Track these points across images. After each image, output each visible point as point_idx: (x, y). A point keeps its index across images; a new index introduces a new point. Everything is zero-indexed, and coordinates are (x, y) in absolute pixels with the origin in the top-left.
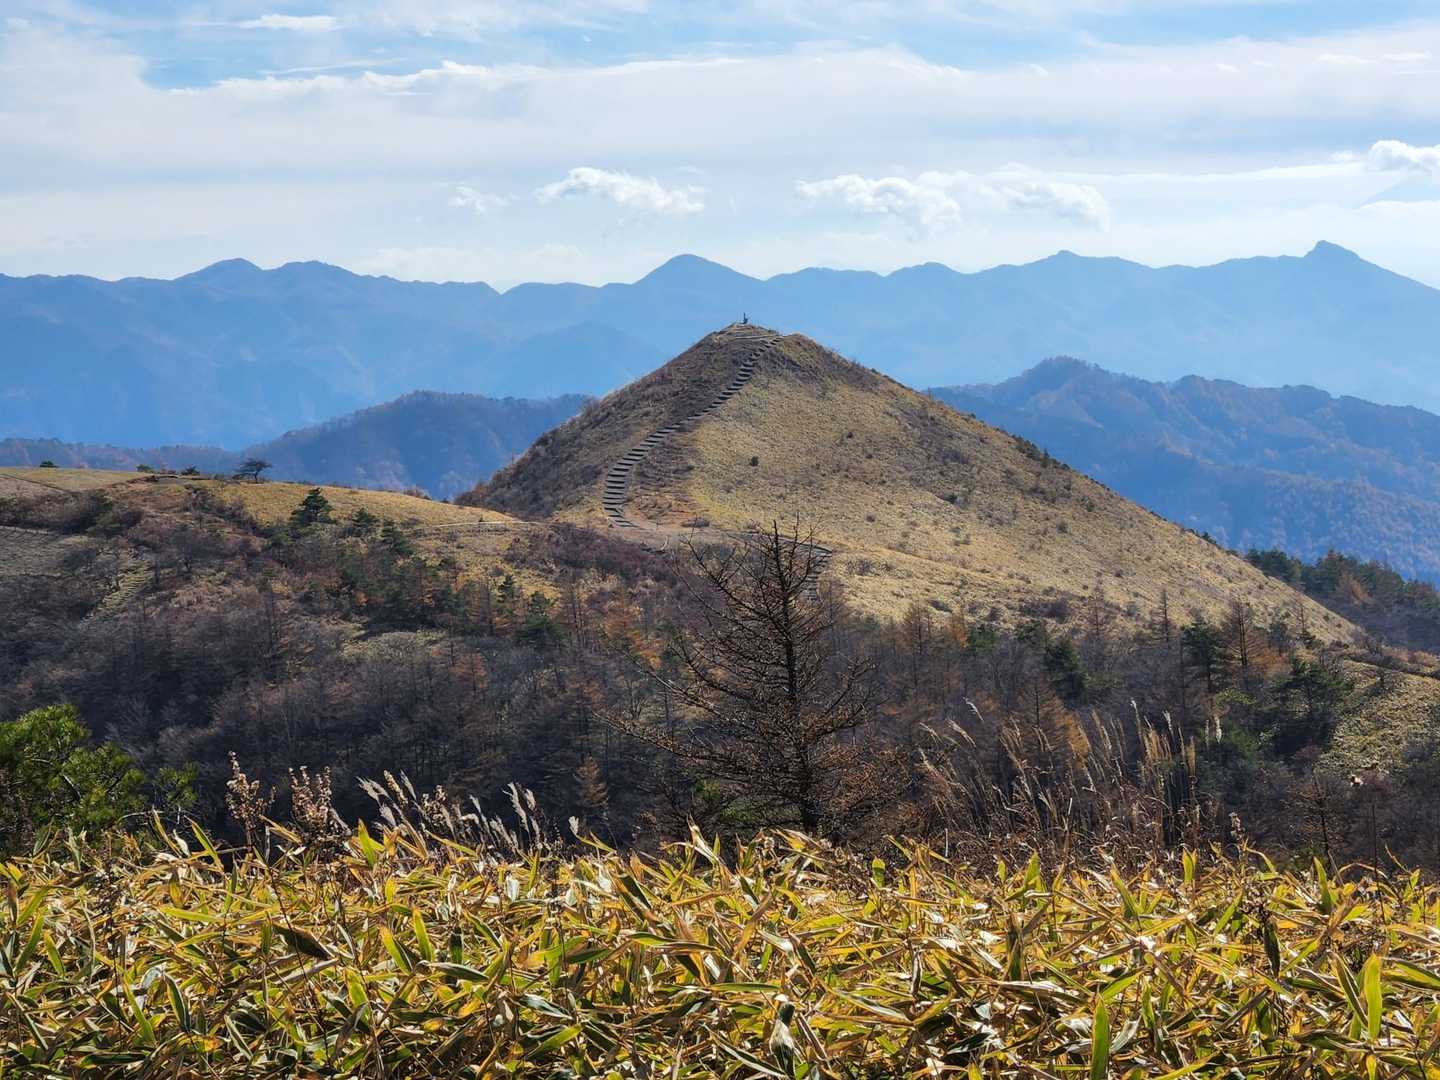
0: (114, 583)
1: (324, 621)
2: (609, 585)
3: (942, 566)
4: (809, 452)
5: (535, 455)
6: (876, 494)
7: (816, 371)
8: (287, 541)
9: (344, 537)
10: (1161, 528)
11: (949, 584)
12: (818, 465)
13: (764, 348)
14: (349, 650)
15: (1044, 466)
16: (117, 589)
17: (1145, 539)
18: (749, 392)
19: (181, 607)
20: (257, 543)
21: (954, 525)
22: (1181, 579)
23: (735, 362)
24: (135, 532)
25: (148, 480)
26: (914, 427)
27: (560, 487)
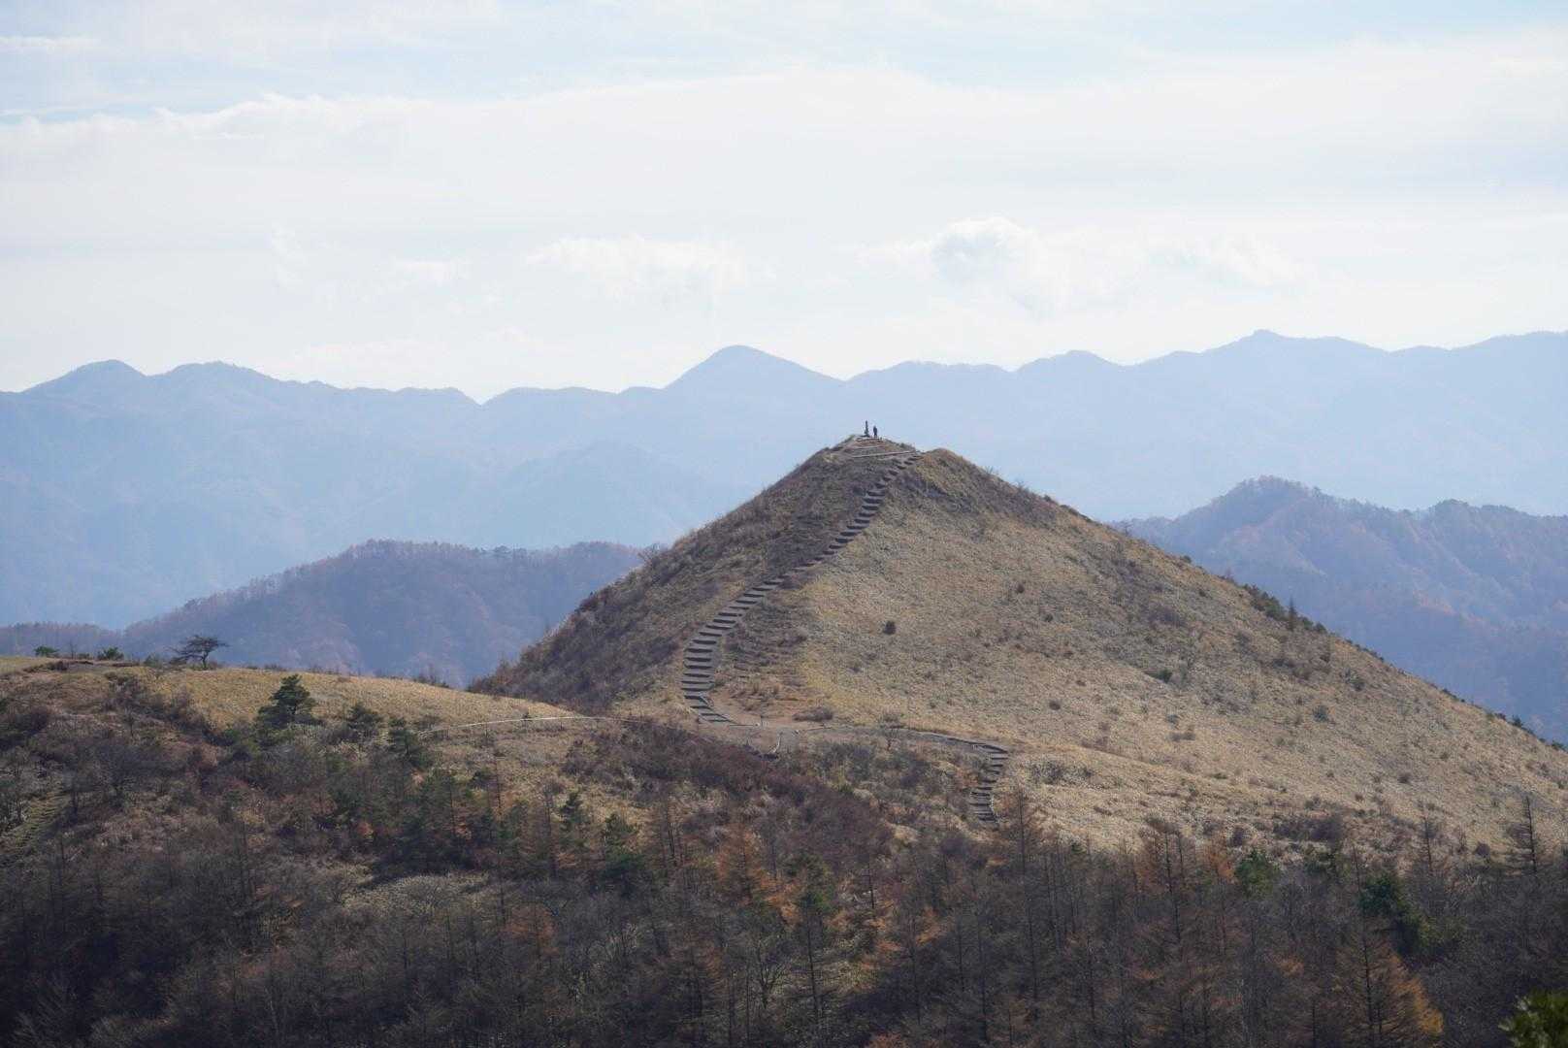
0: (14, 814)
1: (314, 864)
2: (713, 802)
3: (1160, 770)
4: (964, 614)
5: (579, 624)
6: (1060, 670)
7: (968, 500)
8: (255, 751)
9: (334, 743)
10: (1460, 713)
11: (1174, 795)
12: (979, 632)
13: (896, 470)
14: (351, 903)
15: (1291, 628)
16: (19, 822)
17: (1439, 730)
18: (879, 530)
19: (111, 847)
20: (212, 754)
21: (1171, 713)
22: (1493, 785)
23: (856, 490)
24: (37, 741)
25: (52, 667)
26: (1108, 576)
27: (619, 668)
